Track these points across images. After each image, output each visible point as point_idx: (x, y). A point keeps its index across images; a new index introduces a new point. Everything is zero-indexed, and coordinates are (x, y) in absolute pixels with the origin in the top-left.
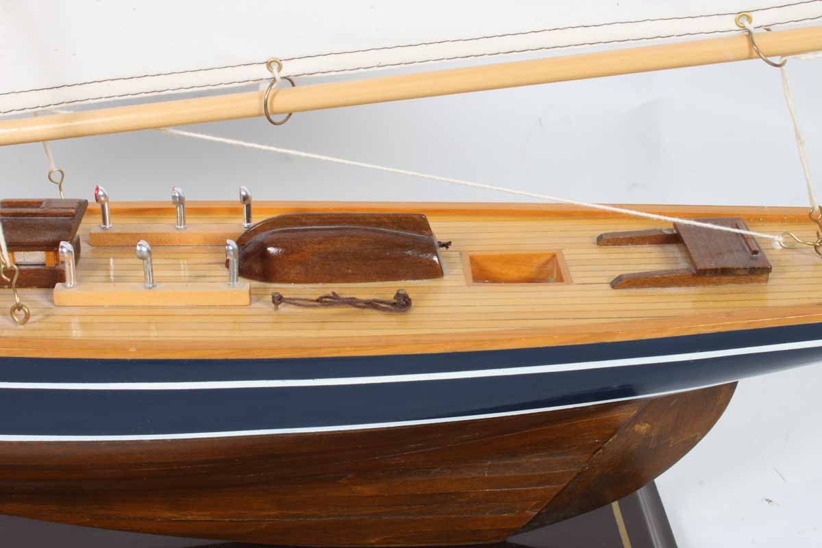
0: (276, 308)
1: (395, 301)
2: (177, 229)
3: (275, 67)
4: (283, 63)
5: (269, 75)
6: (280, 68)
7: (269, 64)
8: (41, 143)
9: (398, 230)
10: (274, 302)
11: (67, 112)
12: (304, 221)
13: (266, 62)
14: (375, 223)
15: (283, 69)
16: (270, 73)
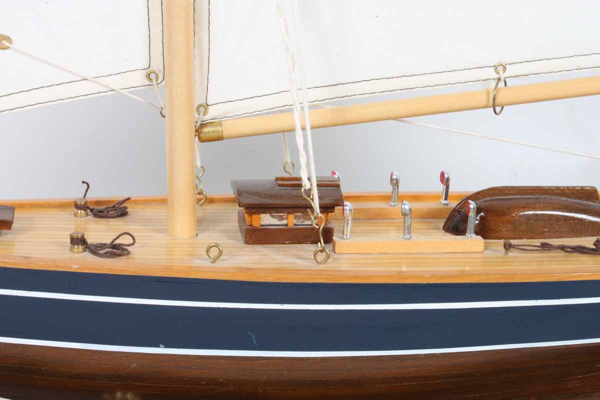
0: (506, 253)
1: (594, 247)
2: (391, 205)
3: (500, 69)
4: (508, 66)
5: (497, 76)
6: (505, 69)
7: (496, 67)
8: (282, 134)
9: (576, 199)
10: (505, 247)
11: (331, 107)
12: (507, 192)
13: (495, 66)
14: (560, 193)
15: (507, 70)
16: (497, 75)
